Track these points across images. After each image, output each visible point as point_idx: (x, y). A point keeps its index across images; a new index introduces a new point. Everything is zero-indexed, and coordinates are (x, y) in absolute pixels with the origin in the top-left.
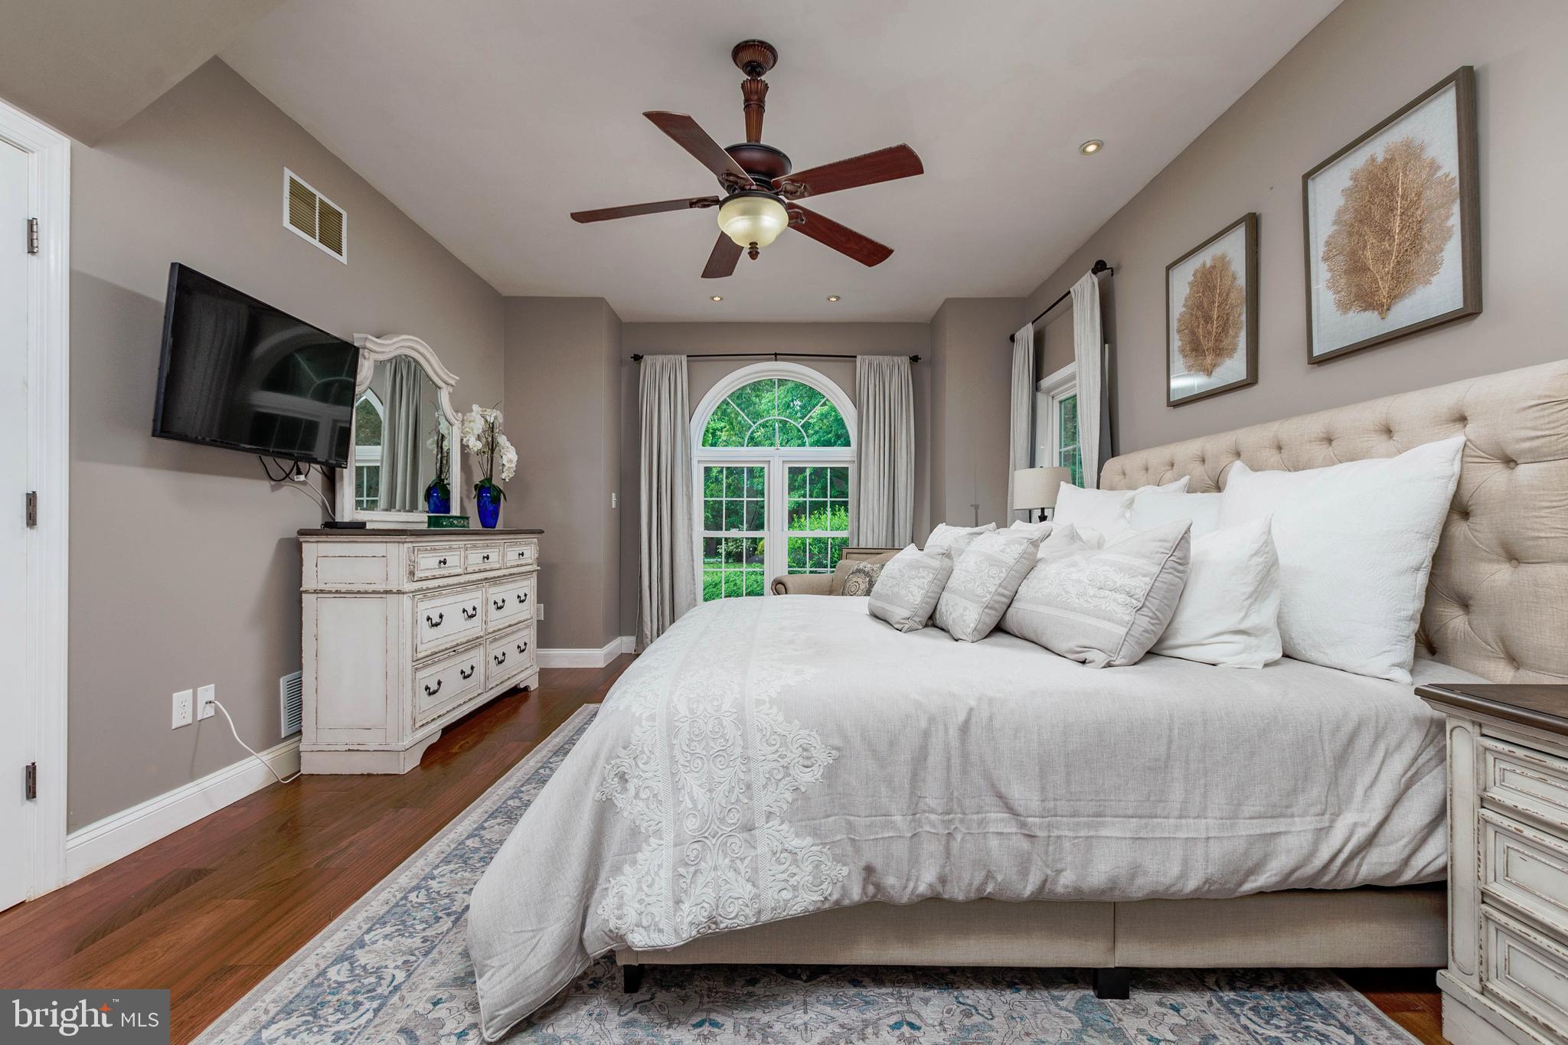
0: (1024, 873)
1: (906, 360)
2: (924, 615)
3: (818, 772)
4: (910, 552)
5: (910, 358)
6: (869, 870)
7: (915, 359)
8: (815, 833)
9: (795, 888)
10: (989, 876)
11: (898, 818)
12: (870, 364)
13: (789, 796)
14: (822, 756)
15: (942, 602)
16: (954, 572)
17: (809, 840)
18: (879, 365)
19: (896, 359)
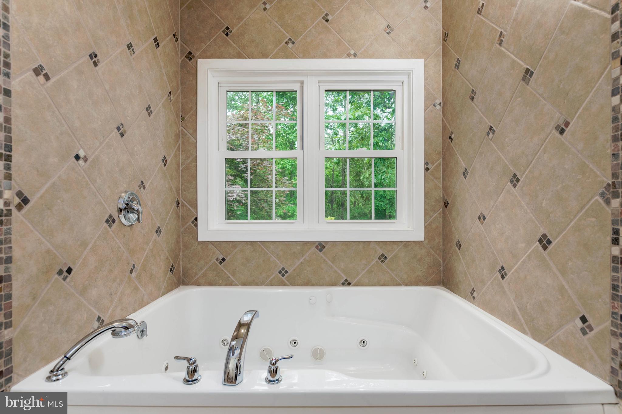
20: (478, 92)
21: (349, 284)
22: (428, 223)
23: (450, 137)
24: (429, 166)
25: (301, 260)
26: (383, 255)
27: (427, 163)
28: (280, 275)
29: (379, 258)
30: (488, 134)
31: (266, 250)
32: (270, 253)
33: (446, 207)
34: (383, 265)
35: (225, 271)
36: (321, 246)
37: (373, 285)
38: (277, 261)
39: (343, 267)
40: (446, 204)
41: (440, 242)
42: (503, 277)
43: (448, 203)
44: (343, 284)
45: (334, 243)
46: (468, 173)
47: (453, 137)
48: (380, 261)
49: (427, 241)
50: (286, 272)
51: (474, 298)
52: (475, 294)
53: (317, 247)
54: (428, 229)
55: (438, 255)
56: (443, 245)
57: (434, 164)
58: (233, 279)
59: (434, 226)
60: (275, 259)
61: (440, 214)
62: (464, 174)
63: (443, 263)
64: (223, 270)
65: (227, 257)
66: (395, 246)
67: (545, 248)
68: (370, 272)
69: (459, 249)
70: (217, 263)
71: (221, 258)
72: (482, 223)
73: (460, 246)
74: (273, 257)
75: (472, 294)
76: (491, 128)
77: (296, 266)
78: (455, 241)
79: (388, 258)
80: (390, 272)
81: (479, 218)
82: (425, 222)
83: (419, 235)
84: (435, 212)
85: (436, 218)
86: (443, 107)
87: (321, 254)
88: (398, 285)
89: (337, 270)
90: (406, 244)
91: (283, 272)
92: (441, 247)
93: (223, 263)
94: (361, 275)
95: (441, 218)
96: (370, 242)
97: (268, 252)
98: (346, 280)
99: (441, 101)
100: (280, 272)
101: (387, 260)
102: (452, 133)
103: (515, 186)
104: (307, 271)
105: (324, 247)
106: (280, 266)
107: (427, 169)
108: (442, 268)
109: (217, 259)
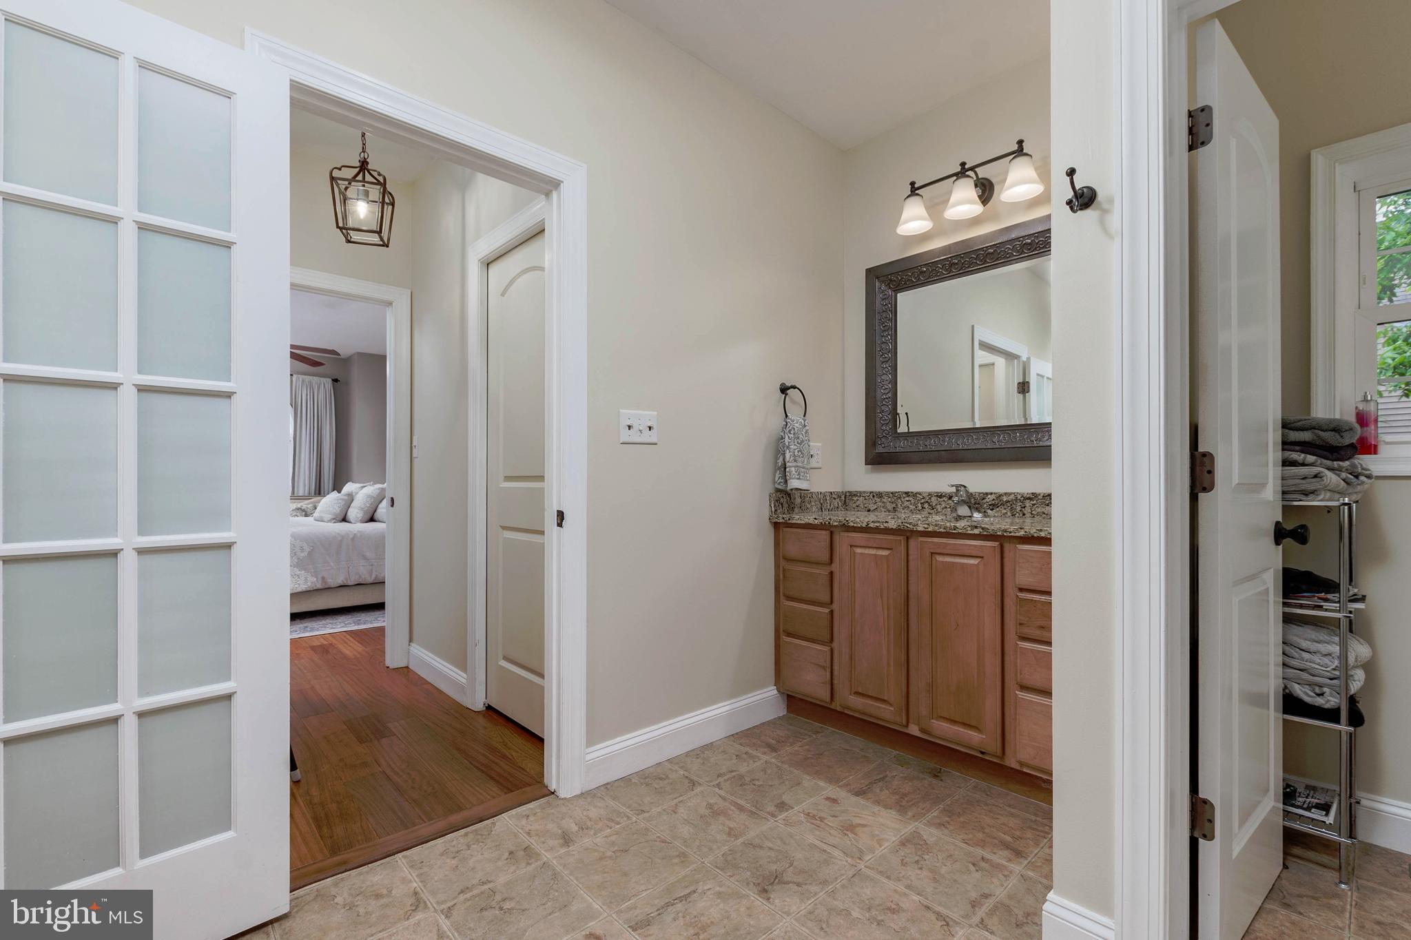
0: (371, 575)
1: (329, 380)
2: (341, 517)
3: (306, 554)
4: (334, 495)
5: (332, 380)
6: (323, 578)
7: (335, 381)
8: (305, 570)
9: (299, 584)
10: (360, 576)
11: (332, 564)
12: (303, 381)
13: (296, 561)
14: (307, 549)
15: (349, 513)
16: (354, 501)
17: (303, 572)
18: (310, 382)
19: (322, 379)
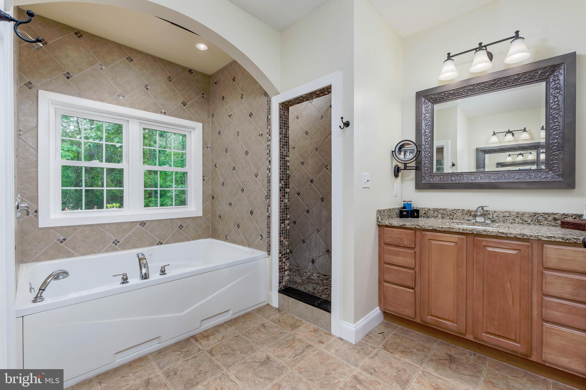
20: (229, 149)
21: (161, 244)
22: (204, 207)
23: (215, 165)
24: (204, 178)
25: (130, 233)
26: (181, 225)
27: (203, 177)
28: (114, 245)
29: (179, 227)
30: (233, 170)
31: (102, 229)
32: (105, 231)
33: (213, 199)
34: (181, 230)
35: (65, 247)
36: (143, 224)
37: (175, 242)
38: (111, 235)
39: (157, 234)
40: (213, 198)
41: (210, 216)
42: (238, 228)
43: (214, 197)
44: (158, 244)
45: (152, 221)
46: (224, 184)
47: (217, 165)
48: (179, 229)
49: (204, 216)
50: (118, 242)
51: (227, 239)
52: (227, 237)
53: (140, 224)
54: (204, 210)
55: (209, 223)
56: (212, 217)
57: (207, 177)
58: (73, 252)
59: (207, 208)
60: (109, 234)
61: (210, 202)
62: (222, 184)
63: (211, 227)
64: (64, 247)
65: (68, 237)
66: (188, 220)
67: (252, 215)
68: (174, 235)
69: (220, 219)
70: (59, 242)
71: (62, 238)
72: (230, 207)
73: (221, 217)
74: (108, 234)
75: (226, 237)
76: (234, 168)
77: (125, 238)
78: (218, 215)
79: (184, 227)
80: (185, 234)
81: (229, 204)
82: (203, 206)
83: (200, 214)
84: (207, 201)
85: (208, 204)
86: (212, 149)
87: (143, 228)
88: (189, 240)
89: (154, 236)
90: (194, 218)
91: (116, 242)
92: (211, 218)
93: (64, 242)
94: (169, 238)
95: (210, 204)
96: (173, 219)
97: (103, 230)
98: (160, 242)
99: (211, 146)
100: (114, 243)
101: (183, 228)
102: (216, 164)
103: (243, 192)
104: (134, 240)
105: (145, 224)
106: (114, 239)
107: (204, 180)
108: (211, 229)
109: (58, 240)
